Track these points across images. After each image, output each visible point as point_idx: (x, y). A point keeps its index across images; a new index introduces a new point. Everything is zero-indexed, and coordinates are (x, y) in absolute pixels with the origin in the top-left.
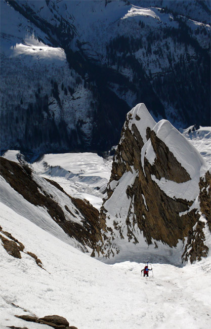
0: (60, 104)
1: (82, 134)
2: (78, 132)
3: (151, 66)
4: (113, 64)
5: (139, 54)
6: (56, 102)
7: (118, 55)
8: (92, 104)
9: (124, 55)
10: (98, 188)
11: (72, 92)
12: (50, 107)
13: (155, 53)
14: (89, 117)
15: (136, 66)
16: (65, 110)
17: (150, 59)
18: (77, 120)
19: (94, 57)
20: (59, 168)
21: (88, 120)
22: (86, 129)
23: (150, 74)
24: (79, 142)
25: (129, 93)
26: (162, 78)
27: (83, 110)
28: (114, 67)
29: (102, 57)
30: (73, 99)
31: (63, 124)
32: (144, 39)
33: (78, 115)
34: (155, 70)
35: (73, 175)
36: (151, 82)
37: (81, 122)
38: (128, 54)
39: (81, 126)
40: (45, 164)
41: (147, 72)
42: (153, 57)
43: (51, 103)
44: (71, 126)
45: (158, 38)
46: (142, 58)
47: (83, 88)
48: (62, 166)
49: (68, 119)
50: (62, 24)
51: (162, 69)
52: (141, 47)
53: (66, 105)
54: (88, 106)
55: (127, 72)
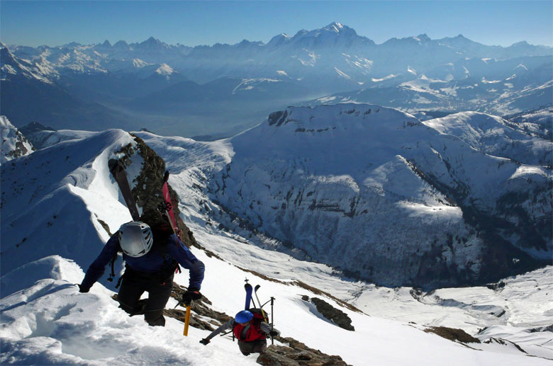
0: (453, 251)
1: (471, 272)
2: (468, 270)
3: (535, 212)
4: (502, 214)
5: (525, 204)
6: (449, 249)
7: (507, 207)
8: (482, 249)
9: (512, 207)
10: (492, 314)
11: (465, 241)
12: (444, 254)
13: (540, 201)
14: (479, 259)
15: (522, 213)
16: (457, 255)
17: (535, 207)
18: (467, 262)
19: (485, 210)
20: (452, 300)
21: (477, 261)
22: (475, 268)
23: (535, 218)
24: (467, 278)
25: (514, 235)
26: (545, 220)
27: (474, 254)
28: (502, 217)
29: (492, 209)
30: (466, 246)
31: (454, 266)
32: (531, 192)
33: (468, 258)
34: (539, 215)
35: (466, 305)
36: (535, 224)
37: (471, 263)
38: (516, 205)
39: (470, 266)
40: (437, 297)
41: (532, 218)
42: (538, 205)
43: (445, 251)
44: (462, 267)
45: (543, 189)
46: (528, 207)
47: (475, 238)
48: (454, 299)
49: (458, 261)
50: (459, 185)
51: (546, 213)
52: (528, 199)
53: (458, 252)
54: (479, 251)
55: (514, 220)
